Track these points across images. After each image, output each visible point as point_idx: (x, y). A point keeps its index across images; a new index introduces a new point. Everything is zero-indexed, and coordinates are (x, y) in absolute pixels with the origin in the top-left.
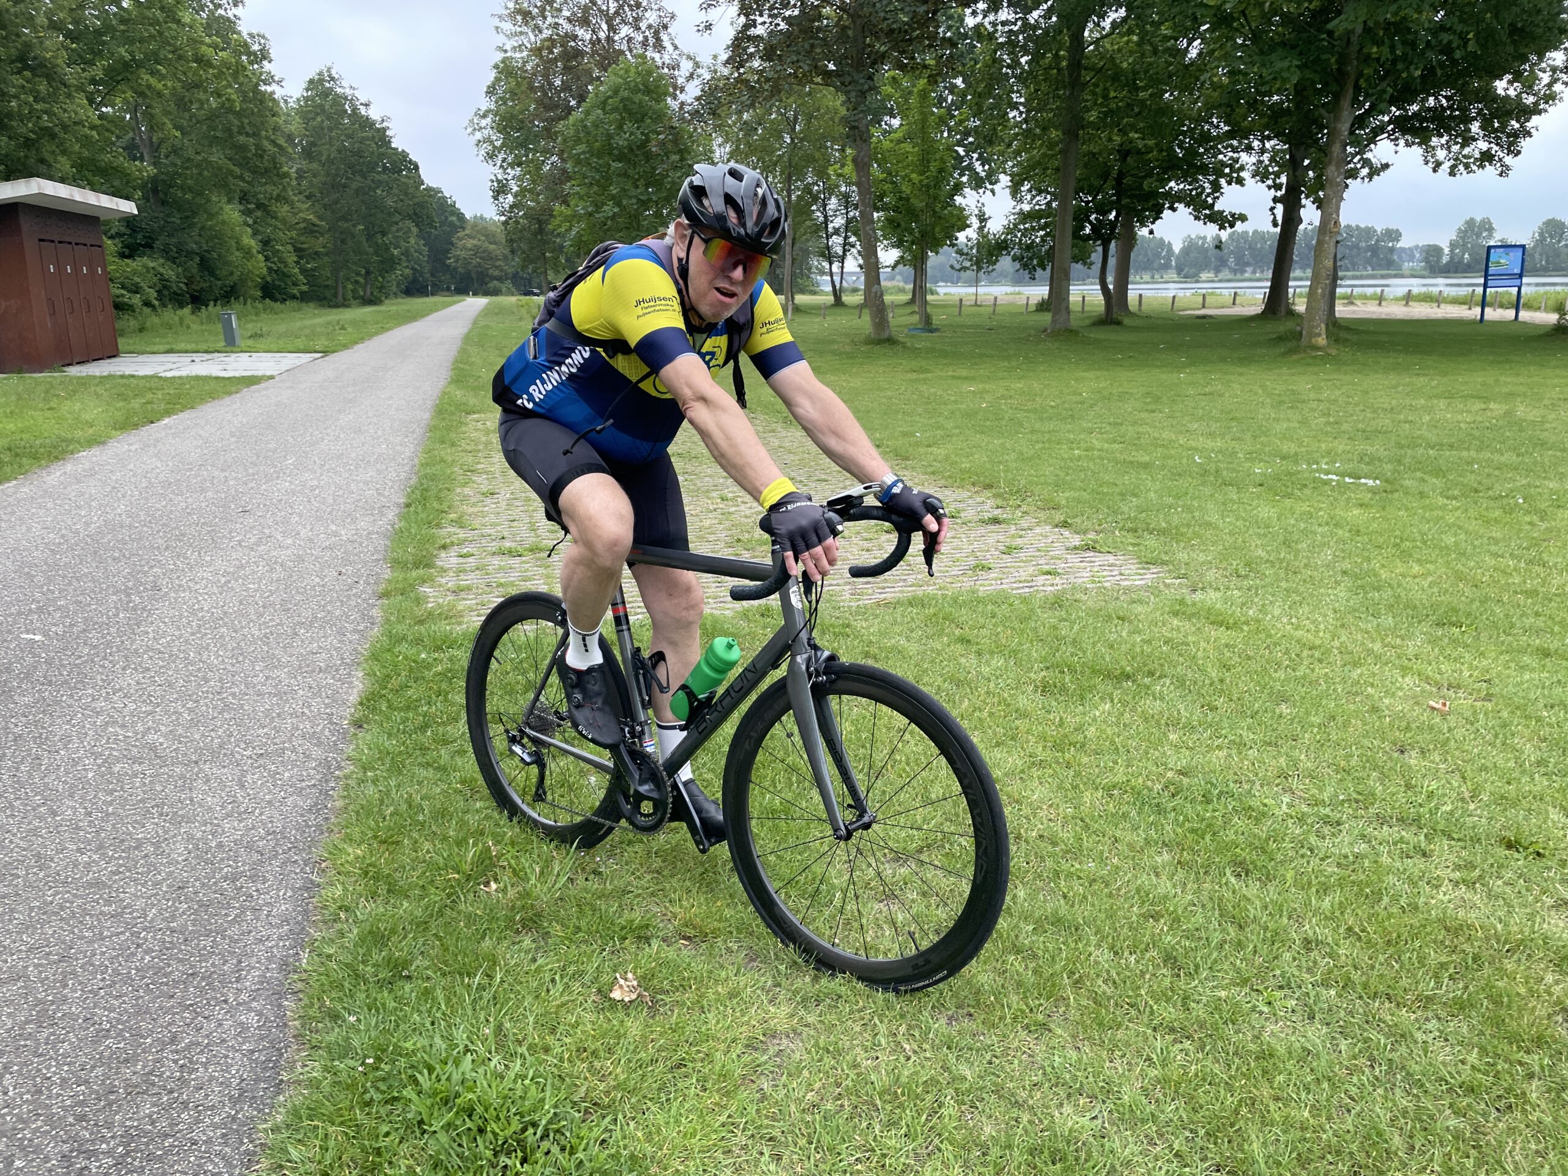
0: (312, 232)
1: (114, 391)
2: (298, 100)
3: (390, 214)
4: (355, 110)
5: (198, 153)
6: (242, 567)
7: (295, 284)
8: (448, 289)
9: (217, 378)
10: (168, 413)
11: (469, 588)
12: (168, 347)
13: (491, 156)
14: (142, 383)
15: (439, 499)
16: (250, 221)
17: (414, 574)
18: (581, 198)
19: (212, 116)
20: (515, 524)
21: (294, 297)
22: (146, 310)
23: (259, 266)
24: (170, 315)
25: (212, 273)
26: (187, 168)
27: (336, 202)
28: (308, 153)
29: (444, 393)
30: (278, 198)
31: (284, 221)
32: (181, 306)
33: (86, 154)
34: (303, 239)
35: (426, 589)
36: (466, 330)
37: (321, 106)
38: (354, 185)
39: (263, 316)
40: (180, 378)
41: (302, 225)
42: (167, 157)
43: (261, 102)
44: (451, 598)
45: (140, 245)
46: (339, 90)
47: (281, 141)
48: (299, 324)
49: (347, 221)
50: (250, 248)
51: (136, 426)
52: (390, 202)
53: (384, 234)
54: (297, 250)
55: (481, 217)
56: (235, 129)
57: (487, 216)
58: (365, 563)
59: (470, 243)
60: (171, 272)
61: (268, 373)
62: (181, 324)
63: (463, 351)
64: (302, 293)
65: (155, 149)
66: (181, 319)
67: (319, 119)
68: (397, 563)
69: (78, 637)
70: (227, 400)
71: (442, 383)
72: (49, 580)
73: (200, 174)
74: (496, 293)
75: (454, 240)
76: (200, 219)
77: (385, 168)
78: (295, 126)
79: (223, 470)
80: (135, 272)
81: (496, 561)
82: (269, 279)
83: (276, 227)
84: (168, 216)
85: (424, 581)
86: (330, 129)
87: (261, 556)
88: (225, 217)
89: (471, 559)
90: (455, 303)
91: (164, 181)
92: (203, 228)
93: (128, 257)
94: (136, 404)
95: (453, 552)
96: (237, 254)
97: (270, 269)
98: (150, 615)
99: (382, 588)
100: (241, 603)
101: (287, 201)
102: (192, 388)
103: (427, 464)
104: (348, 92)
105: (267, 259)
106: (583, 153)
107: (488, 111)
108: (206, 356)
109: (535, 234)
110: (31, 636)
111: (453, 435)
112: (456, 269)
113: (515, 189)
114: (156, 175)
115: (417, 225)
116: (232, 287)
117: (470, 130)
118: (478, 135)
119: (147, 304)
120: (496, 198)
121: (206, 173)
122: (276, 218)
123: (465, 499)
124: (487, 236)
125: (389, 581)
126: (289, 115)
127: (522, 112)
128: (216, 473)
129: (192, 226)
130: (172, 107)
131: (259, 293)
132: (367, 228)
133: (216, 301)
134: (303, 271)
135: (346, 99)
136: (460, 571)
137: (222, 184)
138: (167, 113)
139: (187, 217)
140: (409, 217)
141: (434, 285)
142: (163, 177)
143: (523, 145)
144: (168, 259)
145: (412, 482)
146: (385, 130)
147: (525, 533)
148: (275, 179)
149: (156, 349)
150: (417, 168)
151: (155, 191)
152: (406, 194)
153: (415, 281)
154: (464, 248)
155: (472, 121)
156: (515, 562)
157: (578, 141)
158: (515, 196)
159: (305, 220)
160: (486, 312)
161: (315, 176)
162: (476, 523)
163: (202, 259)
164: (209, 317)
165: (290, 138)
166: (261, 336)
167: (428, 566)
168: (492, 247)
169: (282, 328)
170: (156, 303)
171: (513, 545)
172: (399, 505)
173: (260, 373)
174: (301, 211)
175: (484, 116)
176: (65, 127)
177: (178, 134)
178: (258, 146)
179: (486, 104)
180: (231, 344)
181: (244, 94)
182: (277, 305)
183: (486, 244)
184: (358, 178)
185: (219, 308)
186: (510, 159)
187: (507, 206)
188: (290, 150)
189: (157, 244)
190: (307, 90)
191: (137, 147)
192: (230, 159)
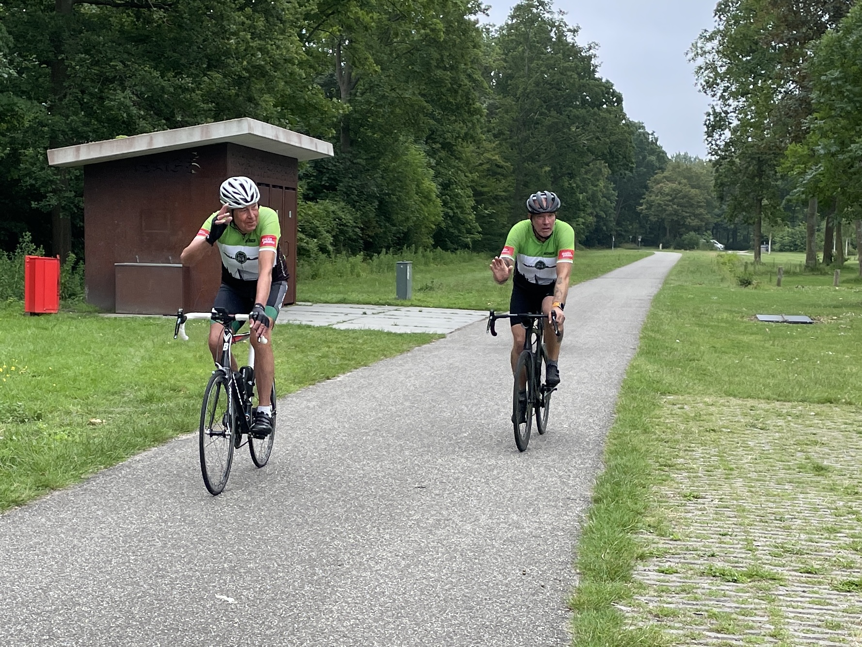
0: (495, 174)
1: (293, 342)
2: (502, 28)
3: (582, 154)
4: (561, 35)
5: (393, 90)
6: (421, 551)
7: (469, 232)
8: (634, 240)
9: (389, 334)
10: (343, 369)
11: (674, 614)
12: (341, 296)
13: (710, 85)
14: (318, 335)
15: (632, 496)
16: (433, 162)
17: (609, 586)
18: (824, 135)
19: (414, 49)
20: (727, 539)
21: (466, 246)
22: (323, 256)
23: (435, 212)
24: (345, 262)
25: (389, 219)
26: (381, 106)
27: (526, 140)
28: (503, 87)
29: (633, 367)
30: (465, 138)
31: (467, 163)
32: (354, 253)
33: (289, 91)
34: (484, 181)
35: (622, 607)
36: (654, 291)
37: (525, 35)
38: (548, 122)
39: (432, 266)
40: (354, 331)
41: (485, 167)
42: (362, 94)
43: (465, 32)
44: (654, 622)
45: (324, 187)
46: (547, 16)
47: (478, 76)
48: (469, 276)
49: (533, 160)
50: (430, 191)
51: (313, 381)
52: (584, 140)
53: (571, 176)
54: (477, 194)
55: (686, 157)
56: (434, 63)
57: (692, 155)
58: (552, 564)
59: (667, 187)
60: (349, 217)
61: (439, 332)
62: (352, 272)
63: (653, 316)
64: (475, 242)
65: (352, 85)
66: (353, 266)
67: (520, 49)
68: (587, 570)
69: (267, 605)
70: (399, 359)
71: (629, 355)
72: (240, 540)
73: (392, 112)
74: (691, 246)
75: (650, 183)
76: (385, 161)
77: (584, 101)
78: (493, 59)
79: (398, 438)
80: (316, 215)
81: (705, 583)
82: (443, 225)
83: (458, 168)
84: (355, 156)
85: (620, 597)
86: (531, 60)
87: (440, 541)
88: (408, 158)
89: (673, 577)
90: (641, 257)
91: (356, 119)
92: (386, 170)
93: (311, 199)
94: (313, 356)
95: (652, 564)
96: (416, 197)
97: (446, 215)
98: (334, 592)
99: (571, 598)
100: (422, 593)
101: (474, 140)
102: (365, 343)
103: (617, 452)
104: (557, 17)
105: (445, 204)
106: (836, 79)
107: (717, 32)
108: (378, 309)
109: (753, 178)
110: (225, 598)
111: (646, 420)
112: (646, 217)
113: (735, 123)
114: (351, 113)
115: (610, 166)
116: (406, 234)
117: (691, 55)
118: (700, 61)
119: (323, 249)
120: (709, 134)
121: (398, 110)
122: (459, 159)
123: (662, 500)
124: (689, 179)
125: (579, 591)
126: (489, 46)
127: (757, 32)
128: (391, 440)
129: (375, 167)
130: (375, 41)
131: (432, 241)
132: (554, 169)
133: (388, 248)
134: (480, 218)
135: (553, 25)
136: (662, 591)
137: (412, 124)
138: (370, 47)
139: (373, 158)
140: (604, 157)
141: (619, 235)
142: (355, 115)
143: (750, 70)
144: (348, 203)
145: (600, 473)
146: (590, 58)
147: (739, 553)
148: (466, 116)
149: (329, 297)
150: (620, 100)
151: (346, 129)
152: (604, 130)
153: (597, 230)
154: (661, 192)
155: (695, 45)
156: (729, 588)
157: (831, 65)
158: (734, 131)
159: (489, 161)
160: (679, 270)
161: (507, 112)
162: (678, 532)
163: (381, 202)
164: (379, 265)
165: (486, 71)
166: (431, 289)
167: (626, 579)
168: (694, 191)
169: (452, 280)
170: (331, 248)
171: (727, 566)
172: (585, 499)
173: (431, 331)
174: (487, 151)
175: (711, 39)
176: (276, 66)
177: (378, 68)
178: (454, 80)
179: (714, 24)
180: (402, 297)
181: (449, 24)
182: (448, 255)
183: (687, 189)
184: (554, 113)
185: (390, 256)
186: (733, 88)
187: (722, 144)
188: (486, 85)
189: (341, 187)
190: (512, 17)
191: (335, 84)
192: (423, 95)
